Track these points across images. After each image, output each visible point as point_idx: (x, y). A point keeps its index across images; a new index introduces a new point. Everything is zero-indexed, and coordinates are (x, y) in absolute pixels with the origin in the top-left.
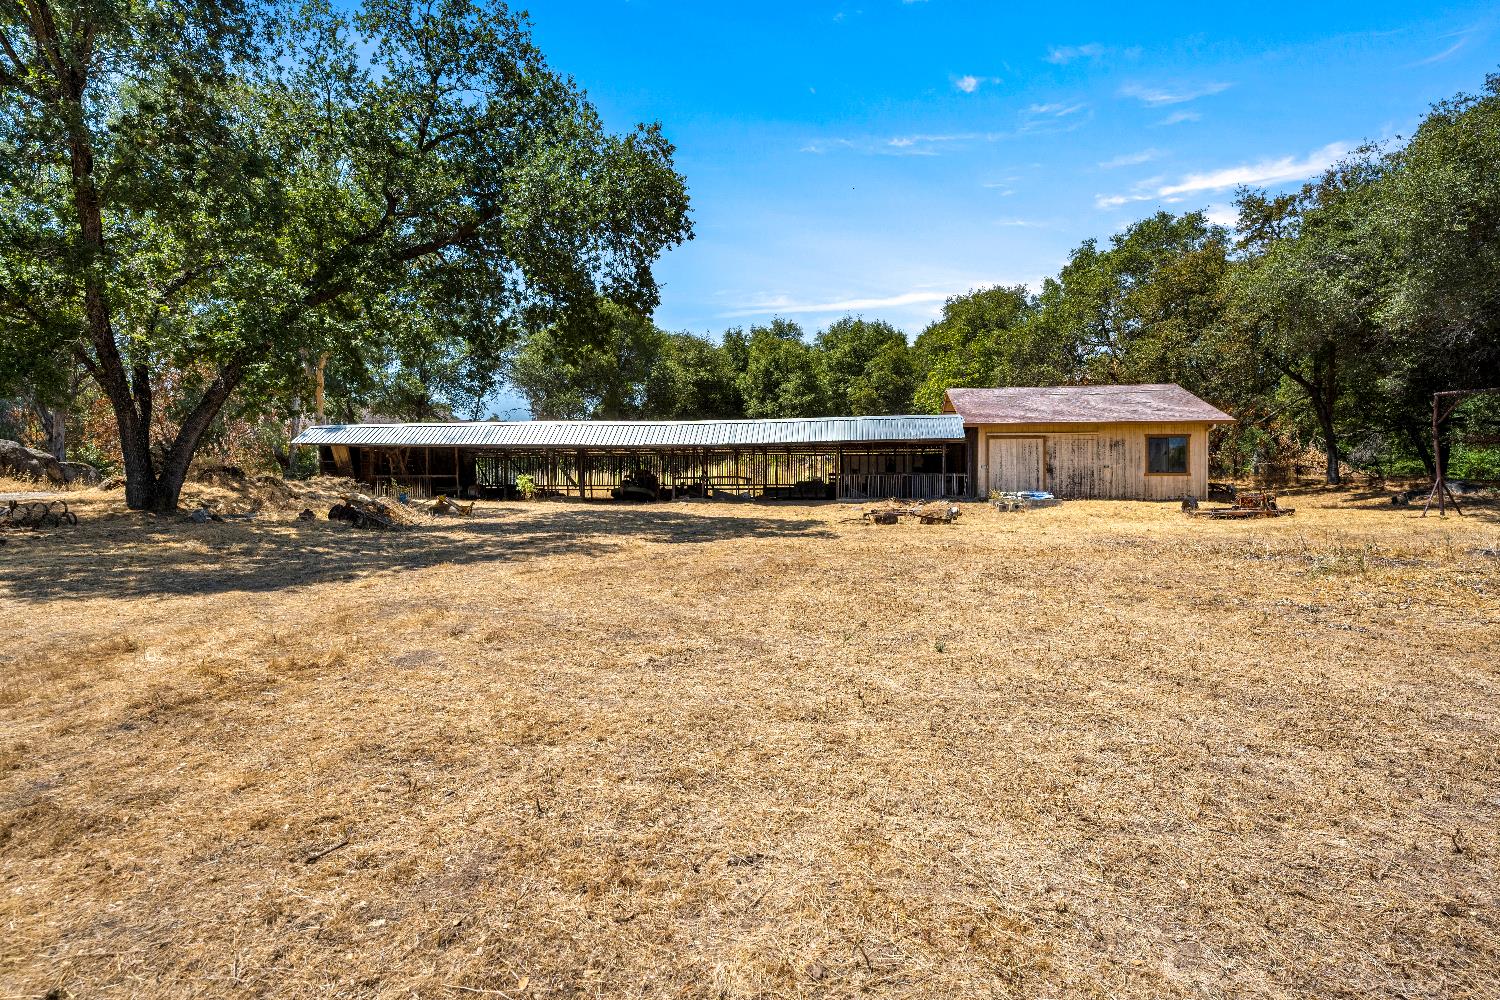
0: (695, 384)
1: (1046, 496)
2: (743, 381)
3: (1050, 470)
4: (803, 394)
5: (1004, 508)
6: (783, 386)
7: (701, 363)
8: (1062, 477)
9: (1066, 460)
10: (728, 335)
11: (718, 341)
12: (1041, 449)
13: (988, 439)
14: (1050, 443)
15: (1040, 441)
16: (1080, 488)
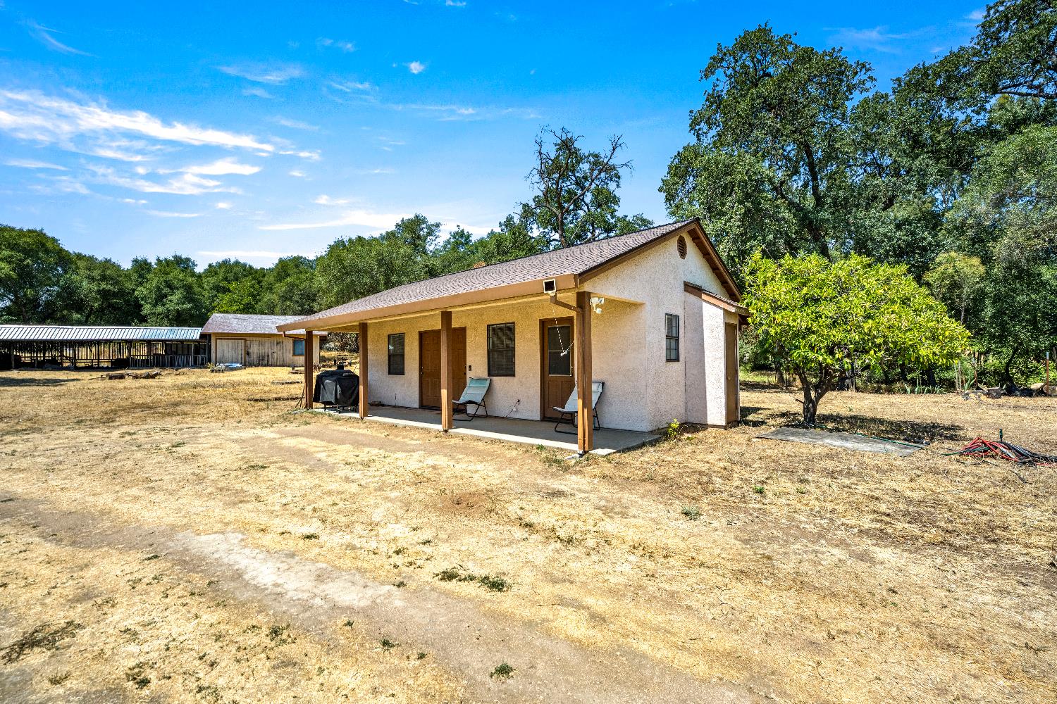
0: (98, 291)
1: (239, 365)
2: (141, 291)
3: (248, 354)
4: (183, 303)
5: (212, 371)
6: (169, 298)
7: (104, 278)
8: (254, 357)
9: (255, 349)
10: (136, 261)
11: (127, 265)
12: (243, 344)
13: (216, 339)
14: (248, 342)
15: (243, 341)
16: (263, 362)
